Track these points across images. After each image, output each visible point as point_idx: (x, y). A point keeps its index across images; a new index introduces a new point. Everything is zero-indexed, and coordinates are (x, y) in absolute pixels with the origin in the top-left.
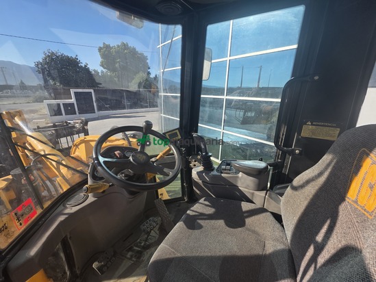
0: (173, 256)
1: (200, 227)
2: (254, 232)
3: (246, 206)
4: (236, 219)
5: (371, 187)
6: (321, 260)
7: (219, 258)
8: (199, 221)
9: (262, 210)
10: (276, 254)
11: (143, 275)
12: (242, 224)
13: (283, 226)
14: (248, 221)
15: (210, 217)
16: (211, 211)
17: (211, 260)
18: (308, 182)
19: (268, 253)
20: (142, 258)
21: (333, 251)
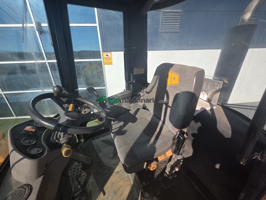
0: (130, 147)
1: (126, 131)
2: (142, 118)
3: (132, 112)
4: (133, 119)
5: (174, 79)
6: (170, 104)
7: (142, 133)
8: (123, 130)
9: (138, 110)
10: (152, 119)
11: (99, 194)
12: (136, 119)
13: (148, 110)
14: (137, 116)
15: (125, 125)
16: (122, 123)
17: (141, 136)
18: (152, 88)
19: (150, 120)
20: (88, 191)
21: (172, 99)
